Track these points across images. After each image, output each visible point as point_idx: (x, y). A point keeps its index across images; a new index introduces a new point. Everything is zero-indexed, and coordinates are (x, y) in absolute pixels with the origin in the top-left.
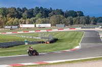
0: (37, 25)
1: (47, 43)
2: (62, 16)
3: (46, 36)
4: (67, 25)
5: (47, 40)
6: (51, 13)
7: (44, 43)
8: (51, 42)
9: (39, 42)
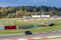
0: (42, 16)
1: (47, 26)
2: (56, 11)
3: (47, 22)
4: (59, 16)
5: (48, 24)
6: (50, 9)
7: (46, 26)
8: (50, 26)
9: (43, 26)
